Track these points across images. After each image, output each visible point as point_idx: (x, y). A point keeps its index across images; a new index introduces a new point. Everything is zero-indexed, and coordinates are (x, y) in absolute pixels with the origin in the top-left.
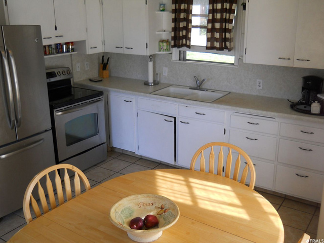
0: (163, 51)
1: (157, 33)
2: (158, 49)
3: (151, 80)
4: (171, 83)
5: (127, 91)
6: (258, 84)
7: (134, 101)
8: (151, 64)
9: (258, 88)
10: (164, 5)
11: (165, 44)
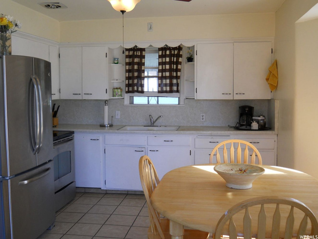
0: (118, 97)
1: (112, 81)
2: (112, 96)
3: (106, 123)
4: (124, 124)
5: (94, 131)
6: (201, 117)
7: (101, 138)
8: (106, 108)
9: (202, 120)
10: (118, 59)
11: (119, 90)
